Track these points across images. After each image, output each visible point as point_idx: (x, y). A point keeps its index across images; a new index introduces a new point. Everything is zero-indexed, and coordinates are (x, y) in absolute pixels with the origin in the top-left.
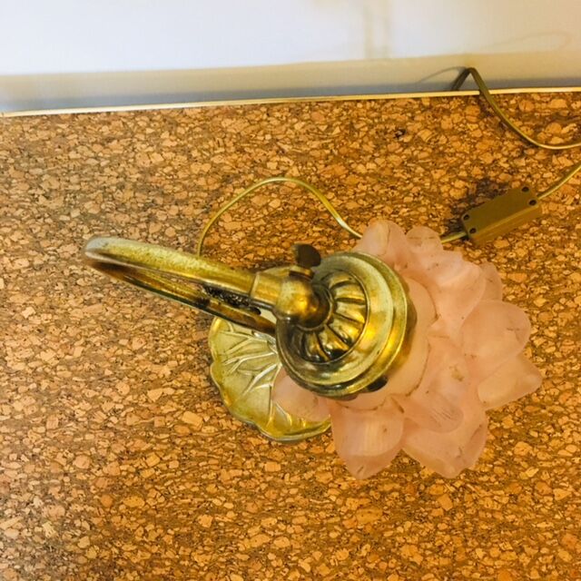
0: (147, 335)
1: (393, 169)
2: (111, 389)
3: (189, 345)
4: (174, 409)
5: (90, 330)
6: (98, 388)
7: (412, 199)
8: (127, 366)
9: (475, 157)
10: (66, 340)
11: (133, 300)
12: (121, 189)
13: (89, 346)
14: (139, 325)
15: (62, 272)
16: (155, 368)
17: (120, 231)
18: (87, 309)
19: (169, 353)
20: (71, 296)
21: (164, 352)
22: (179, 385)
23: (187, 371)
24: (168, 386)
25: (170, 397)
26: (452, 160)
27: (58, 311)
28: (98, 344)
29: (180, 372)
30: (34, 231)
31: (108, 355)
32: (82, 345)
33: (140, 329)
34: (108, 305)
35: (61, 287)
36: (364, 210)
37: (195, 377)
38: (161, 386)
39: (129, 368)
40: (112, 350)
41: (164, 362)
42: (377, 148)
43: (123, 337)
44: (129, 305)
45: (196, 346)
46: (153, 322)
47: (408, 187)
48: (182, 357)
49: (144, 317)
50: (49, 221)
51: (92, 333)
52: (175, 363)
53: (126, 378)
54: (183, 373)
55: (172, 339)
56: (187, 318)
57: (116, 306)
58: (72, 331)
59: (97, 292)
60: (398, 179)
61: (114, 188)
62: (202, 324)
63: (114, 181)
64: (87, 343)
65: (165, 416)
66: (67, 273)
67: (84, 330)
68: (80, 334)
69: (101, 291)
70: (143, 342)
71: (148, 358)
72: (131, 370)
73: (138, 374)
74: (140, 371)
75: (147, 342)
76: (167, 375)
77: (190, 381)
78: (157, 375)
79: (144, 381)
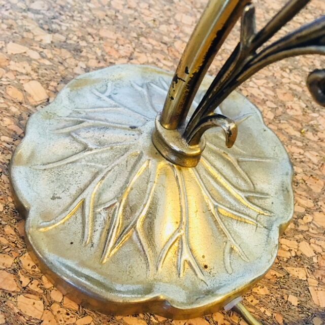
0: (54, 5)
3: (89, 34)
4: (24, 71)
8: (10, 13)
16: (38, 31)
19: (64, 28)
21: (60, 25)
22: (50, 56)
23: (70, 51)
24: (37, 50)
25: (30, 60)
29: (61, 47)
37: (73, 60)
38: (30, 46)
39: (11, 16)
41: (50, 31)
45: (97, 38)
48: (75, 38)
52: (63, 39)
54: (63, 51)
55: (77, 21)
56: (107, 16)
62: (118, 27)
65: (8, 71)
70: (46, 7)
71: (38, 20)
72: (12, 19)
73: (15, 25)
74: (20, 24)
75: (48, 10)
76: (44, 43)
77: (65, 60)
78: (34, 36)
79: (16, 33)
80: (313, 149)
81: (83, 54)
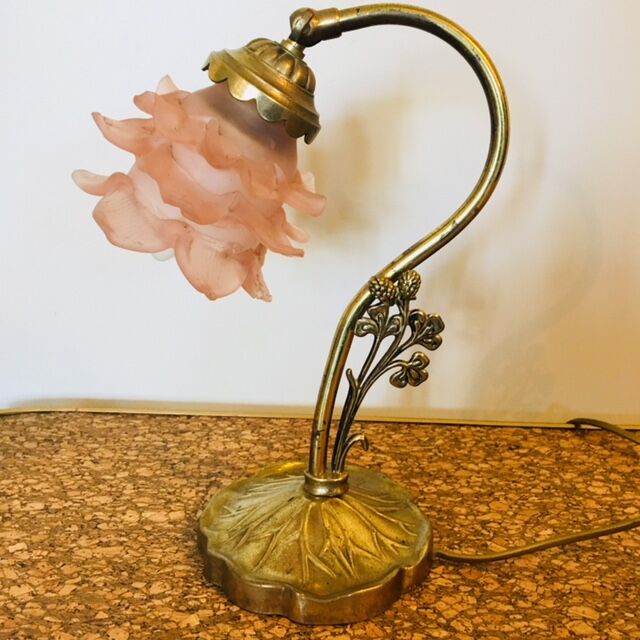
0: (176, 580)
1: (511, 469)
2: (98, 635)
5: (95, 569)
6: (80, 632)
7: (541, 491)
8: (134, 610)
9: (609, 467)
10: (55, 577)
11: (168, 546)
12: (184, 463)
13: (86, 585)
14: (168, 570)
15: (83, 517)
16: (177, 616)
17: (171, 490)
18: (100, 550)
19: (204, 601)
20: (84, 537)
21: (196, 599)
23: (226, 623)
26: (583, 468)
27: (58, 549)
28: (101, 585)
29: (214, 623)
30: (65, 484)
31: (109, 596)
32: (76, 584)
33: (168, 574)
34: (131, 548)
35: (75, 528)
36: (482, 495)
37: (236, 631)
39: (137, 613)
40: (118, 591)
41: (191, 611)
42: (489, 454)
43: (140, 580)
44: (161, 550)
46: (189, 568)
47: (534, 482)
48: (222, 607)
49: (177, 563)
50: (89, 478)
51: (95, 573)
52: (211, 612)
53: (128, 624)
54: (220, 625)
57: (141, 550)
58: (67, 570)
59: (121, 536)
60: (520, 476)
61: (176, 462)
63: (179, 456)
64: (83, 582)
66: (88, 517)
67: (87, 570)
68: (79, 573)
69: (127, 535)
70: (168, 587)
71: (169, 604)
72: (139, 615)
73: (148, 621)
74: (153, 617)
75: (173, 588)
76: (193, 626)
77: (228, 635)
78: (177, 624)
79: (155, 629)
80: (535, 616)
81: (243, 619)
